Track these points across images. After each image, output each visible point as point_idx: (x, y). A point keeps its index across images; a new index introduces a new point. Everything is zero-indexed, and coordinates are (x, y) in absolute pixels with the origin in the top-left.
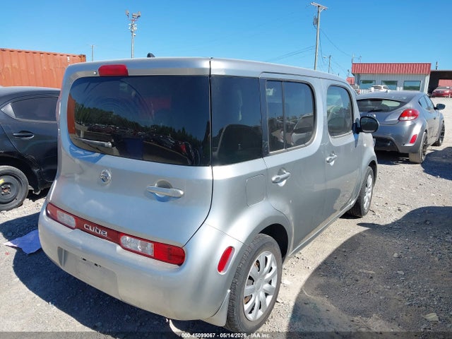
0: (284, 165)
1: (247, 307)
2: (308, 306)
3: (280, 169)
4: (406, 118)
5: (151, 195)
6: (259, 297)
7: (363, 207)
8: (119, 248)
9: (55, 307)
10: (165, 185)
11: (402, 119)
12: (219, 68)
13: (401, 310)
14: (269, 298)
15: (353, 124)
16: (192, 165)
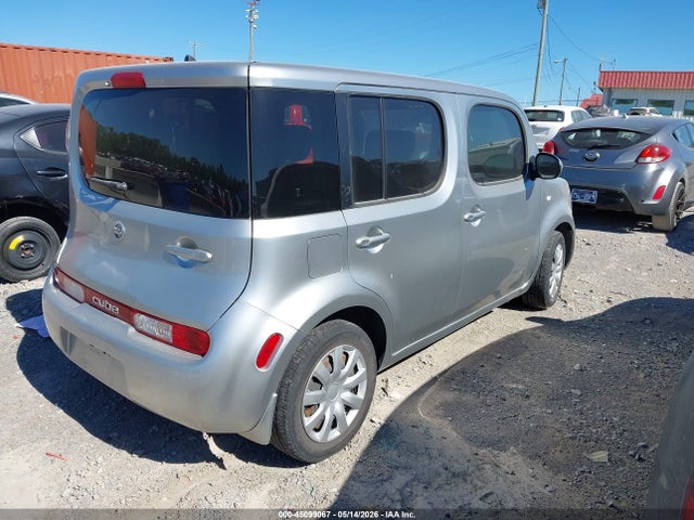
0: (380, 221)
1: (308, 421)
2: (415, 430)
3: (372, 229)
4: (649, 159)
5: (171, 259)
6: (332, 409)
7: (548, 292)
8: (131, 330)
9: (61, 411)
10: (190, 245)
11: (641, 160)
12: (263, 76)
13: (556, 444)
14: (353, 414)
15: (525, 165)
16: (228, 216)
